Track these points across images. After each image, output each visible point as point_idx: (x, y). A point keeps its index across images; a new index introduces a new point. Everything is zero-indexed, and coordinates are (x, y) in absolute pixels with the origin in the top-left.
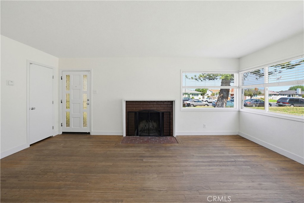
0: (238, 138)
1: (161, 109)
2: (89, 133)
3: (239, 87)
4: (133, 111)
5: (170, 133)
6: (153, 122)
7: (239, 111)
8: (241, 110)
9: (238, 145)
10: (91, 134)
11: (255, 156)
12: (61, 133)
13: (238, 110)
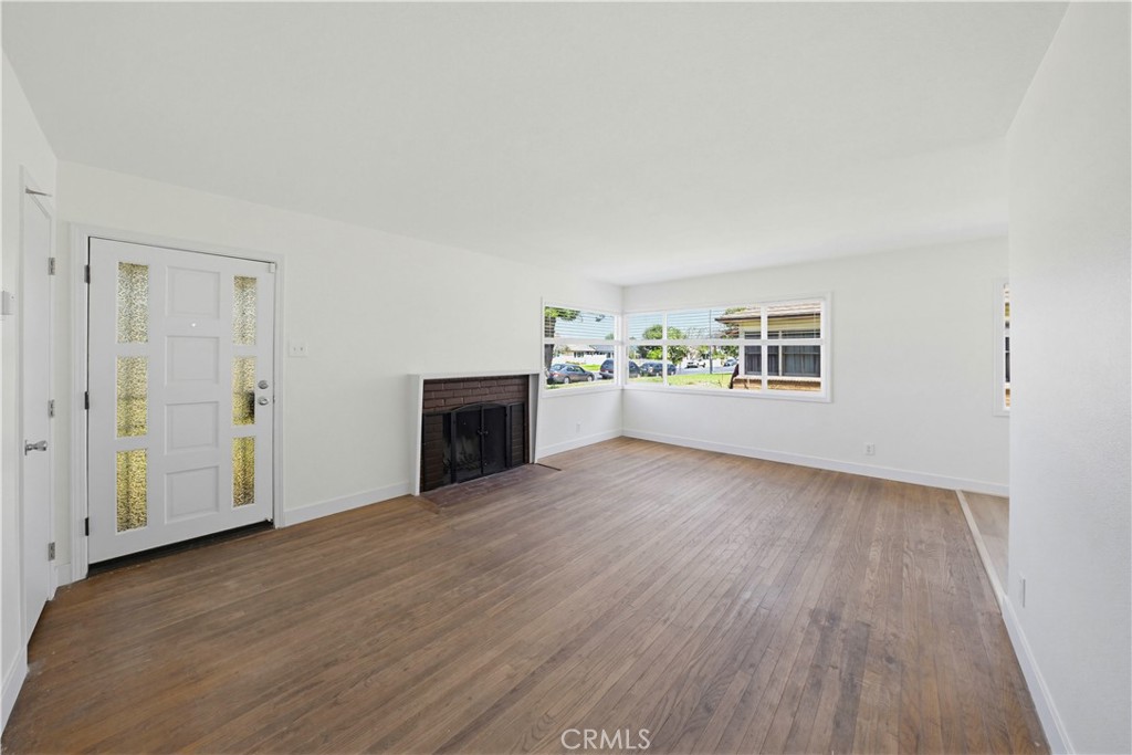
0: (625, 440)
1: (508, 398)
3: (622, 343)
4: (438, 409)
5: (524, 458)
6: (464, 439)
7: (623, 390)
8: (626, 387)
10: (282, 522)
12: (82, 574)
13: (621, 388)
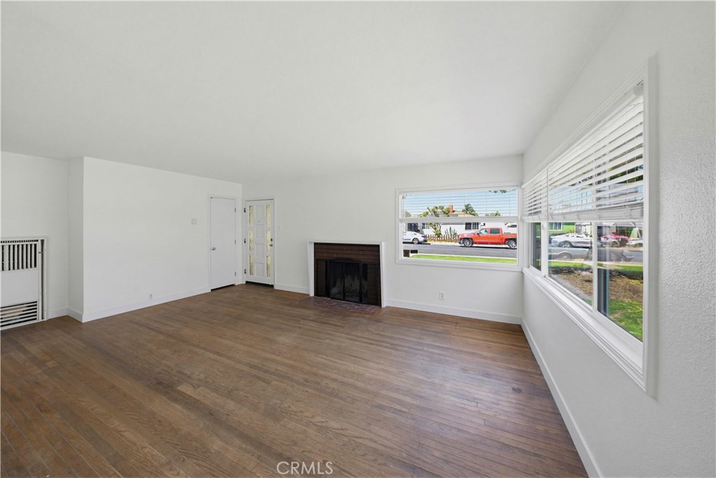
2: (272, 286)
3: (522, 219)
4: (323, 258)
5: (377, 302)
7: (522, 273)
9: (479, 338)
10: (276, 288)
11: (472, 353)
12: (244, 283)
13: (520, 270)
